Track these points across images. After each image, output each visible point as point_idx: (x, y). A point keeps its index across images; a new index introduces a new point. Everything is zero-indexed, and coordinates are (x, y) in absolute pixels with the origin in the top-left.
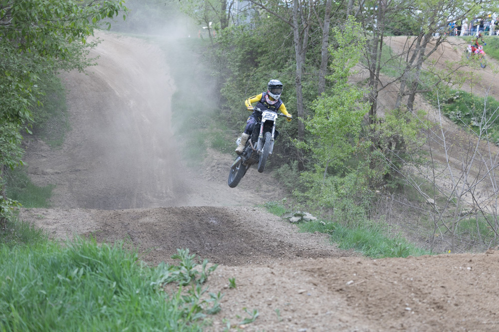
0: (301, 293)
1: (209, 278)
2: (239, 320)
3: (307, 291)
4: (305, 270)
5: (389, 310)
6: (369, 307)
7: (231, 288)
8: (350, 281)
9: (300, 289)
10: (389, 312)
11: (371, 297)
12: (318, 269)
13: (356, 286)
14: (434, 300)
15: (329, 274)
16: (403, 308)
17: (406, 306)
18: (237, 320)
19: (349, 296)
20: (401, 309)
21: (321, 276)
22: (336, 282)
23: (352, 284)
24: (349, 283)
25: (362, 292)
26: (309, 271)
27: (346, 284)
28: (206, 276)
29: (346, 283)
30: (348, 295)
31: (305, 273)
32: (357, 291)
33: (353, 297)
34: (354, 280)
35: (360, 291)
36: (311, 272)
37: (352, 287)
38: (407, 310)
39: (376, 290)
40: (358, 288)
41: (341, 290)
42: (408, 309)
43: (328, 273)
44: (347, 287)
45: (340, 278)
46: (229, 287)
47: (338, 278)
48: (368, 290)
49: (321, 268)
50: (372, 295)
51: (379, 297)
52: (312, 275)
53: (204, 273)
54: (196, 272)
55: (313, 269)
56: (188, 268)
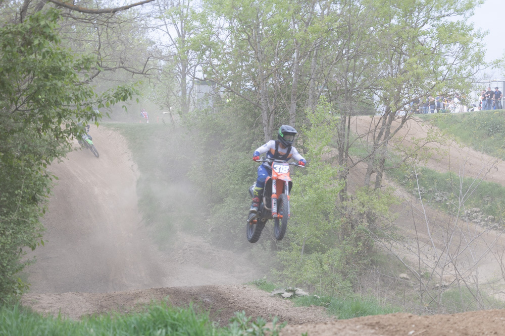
1: (280, 334)
4: (365, 325)
12: (377, 323)
13: (419, 335)
15: (388, 327)
21: (381, 329)
22: (398, 333)
23: (413, 333)
24: (411, 333)
26: (368, 325)
27: (409, 334)
28: (277, 332)
29: (407, 333)
31: (366, 327)
34: (415, 331)
36: (372, 326)
45: (401, 330)
47: (398, 329)
49: (379, 322)
52: (373, 328)
53: (275, 329)
54: (268, 329)
55: (371, 323)
56: (260, 326)
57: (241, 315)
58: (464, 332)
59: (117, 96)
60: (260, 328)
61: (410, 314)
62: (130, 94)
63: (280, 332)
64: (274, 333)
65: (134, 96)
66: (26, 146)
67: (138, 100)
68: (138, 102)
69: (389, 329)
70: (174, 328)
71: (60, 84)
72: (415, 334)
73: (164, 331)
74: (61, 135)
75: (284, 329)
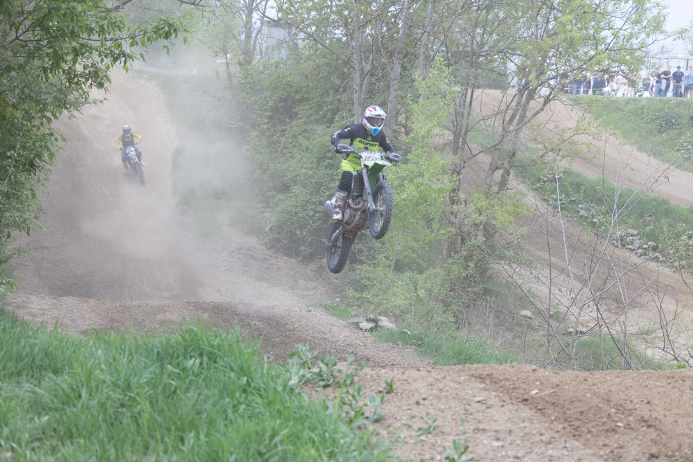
0: (479, 402)
1: (356, 379)
2: (411, 429)
3: (486, 400)
4: (472, 376)
5: (597, 425)
6: (570, 422)
7: (388, 393)
8: (533, 390)
9: (476, 396)
10: (597, 427)
11: (568, 409)
12: (488, 375)
13: (544, 396)
14: (642, 417)
15: (504, 382)
16: (613, 424)
17: (616, 421)
18: (408, 430)
19: (539, 407)
20: (610, 425)
21: (494, 384)
22: (516, 391)
23: (536, 394)
24: (534, 392)
25: (554, 403)
26: (476, 377)
27: (531, 393)
28: (352, 376)
29: (529, 392)
30: (536, 407)
31: (473, 379)
32: (547, 402)
33: (544, 409)
34: (540, 390)
35: (551, 403)
36: (481, 378)
37: (539, 397)
38: (619, 427)
39: (573, 402)
40: (547, 398)
41: (526, 400)
42: (619, 424)
43: (502, 381)
44: (533, 397)
45: (520, 388)
46: (385, 391)
47: (517, 386)
48: (562, 402)
49: (491, 374)
50: (569, 407)
51: (580, 410)
52: (483, 382)
53: (349, 372)
54: (340, 371)
55: (481, 375)
56: (330, 366)
57: (304, 348)
58: (606, 397)
59: (157, 30)
60: (328, 368)
61: (534, 367)
62: (175, 30)
63: (356, 375)
64: (347, 376)
65: (181, 35)
66: (27, 91)
67: (185, 40)
68: (185, 43)
69: (504, 384)
70: (213, 358)
71: (79, 8)
72: (540, 395)
73: (198, 361)
74: (76, 80)
75: (362, 373)
